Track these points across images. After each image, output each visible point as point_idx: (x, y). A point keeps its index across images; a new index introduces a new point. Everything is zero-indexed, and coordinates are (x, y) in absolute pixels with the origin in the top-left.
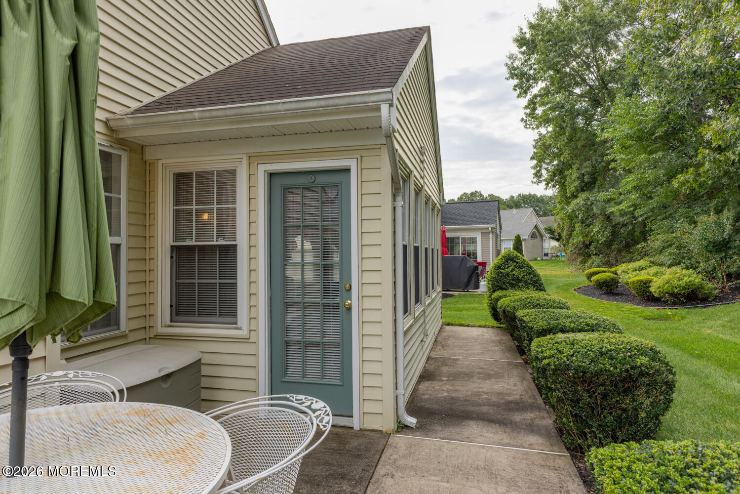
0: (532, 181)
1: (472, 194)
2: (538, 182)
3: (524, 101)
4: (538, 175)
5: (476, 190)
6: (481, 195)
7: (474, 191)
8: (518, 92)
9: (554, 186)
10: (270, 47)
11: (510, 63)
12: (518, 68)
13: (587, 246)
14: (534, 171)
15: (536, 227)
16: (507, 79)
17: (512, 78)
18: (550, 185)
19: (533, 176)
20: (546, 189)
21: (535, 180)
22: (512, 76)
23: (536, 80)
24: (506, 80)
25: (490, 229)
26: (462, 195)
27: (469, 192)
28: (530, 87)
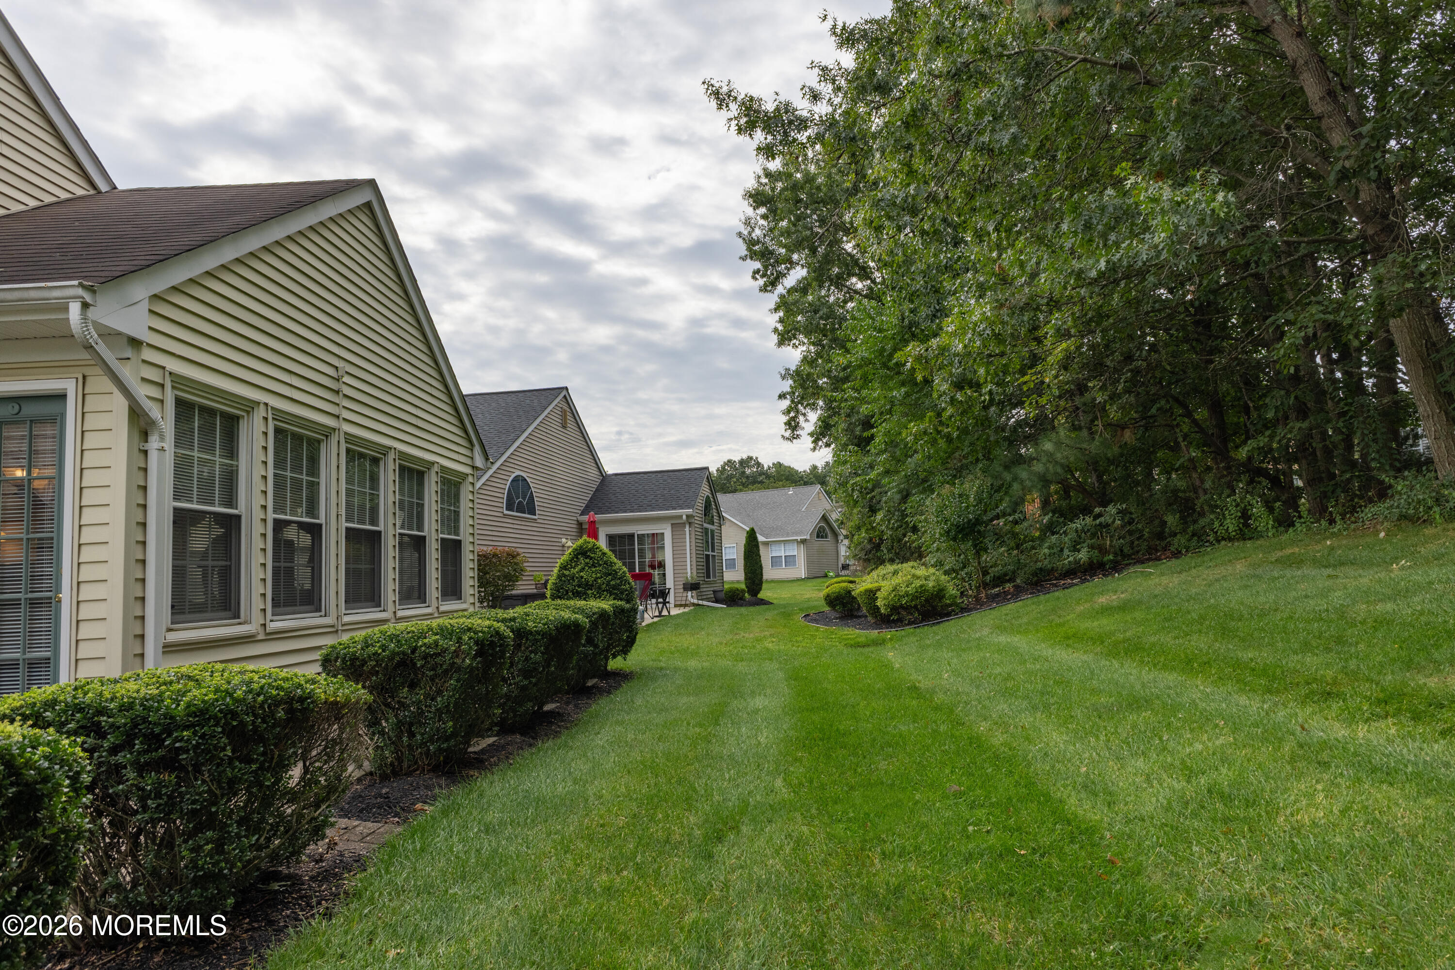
0: (783, 436)
1: (742, 462)
2: (795, 437)
3: (772, 299)
4: (793, 425)
5: (751, 455)
6: (758, 464)
7: (745, 457)
8: (761, 282)
9: (828, 445)
10: (92, 192)
11: (746, 233)
12: (758, 242)
13: (877, 547)
14: (785, 419)
15: (824, 518)
16: (743, 259)
17: (751, 258)
18: (820, 443)
19: (783, 427)
20: (814, 449)
21: (788, 434)
22: (753, 255)
23: (792, 264)
24: (741, 261)
25: (684, 517)
26: (725, 464)
27: (736, 458)
28: (780, 276)
